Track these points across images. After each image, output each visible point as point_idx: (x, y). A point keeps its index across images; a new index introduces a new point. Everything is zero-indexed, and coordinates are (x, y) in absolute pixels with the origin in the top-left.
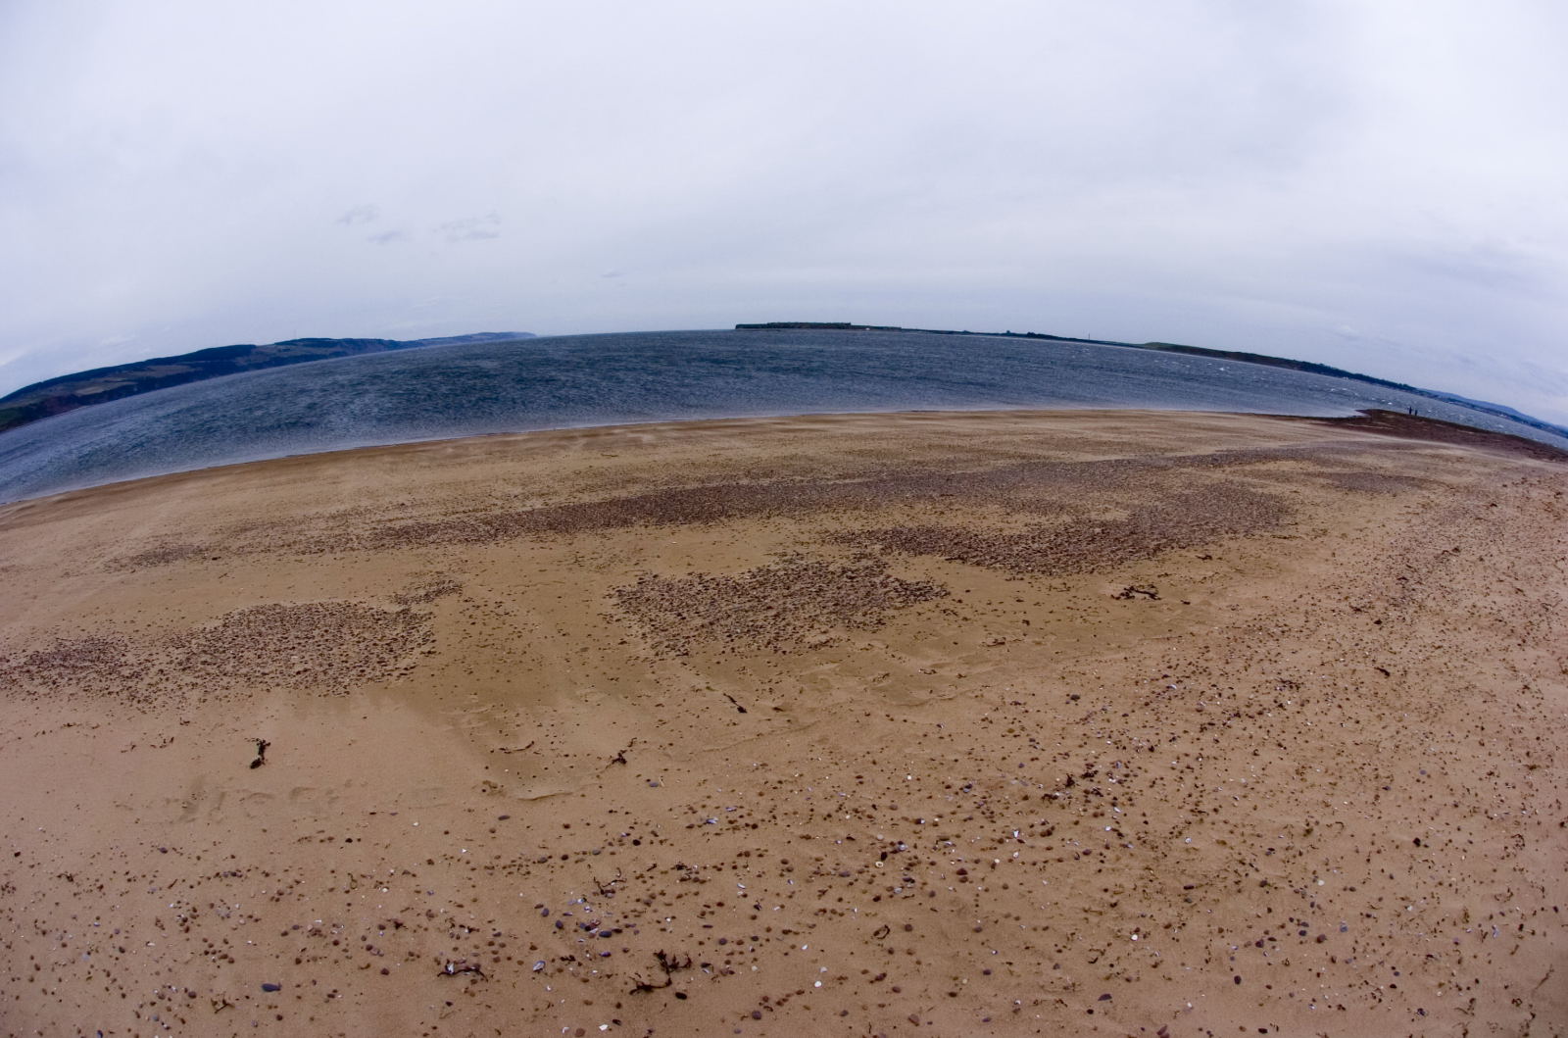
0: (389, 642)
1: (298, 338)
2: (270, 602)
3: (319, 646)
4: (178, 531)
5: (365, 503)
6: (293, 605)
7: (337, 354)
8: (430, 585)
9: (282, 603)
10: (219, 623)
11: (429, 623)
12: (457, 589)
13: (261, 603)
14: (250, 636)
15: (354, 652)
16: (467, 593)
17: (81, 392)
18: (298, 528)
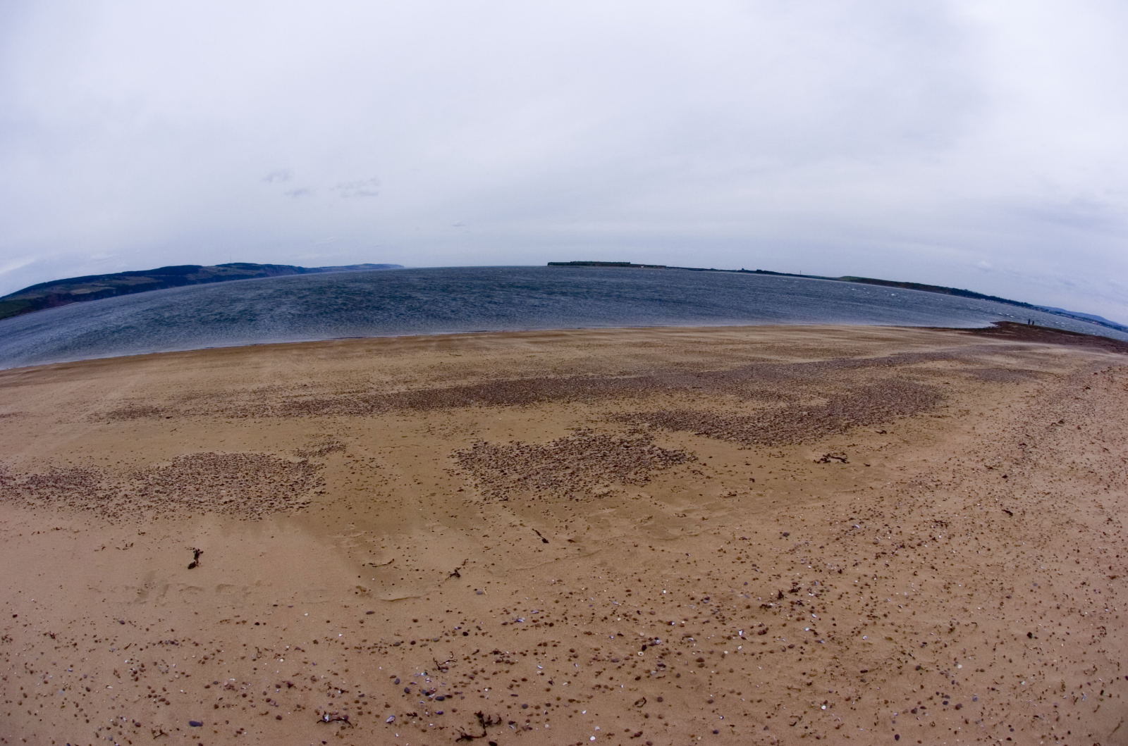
0: (291, 484)
1: (233, 262)
2: (207, 451)
3: (241, 484)
4: (143, 397)
5: (278, 383)
6: (223, 454)
7: (261, 275)
8: (324, 444)
9: (216, 453)
10: (169, 464)
11: (322, 471)
12: (342, 448)
13: (201, 451)
14: (191, 474)
15: (267, 490)
16: (350, 451)
17: (75, 292)
18: (229, 399)
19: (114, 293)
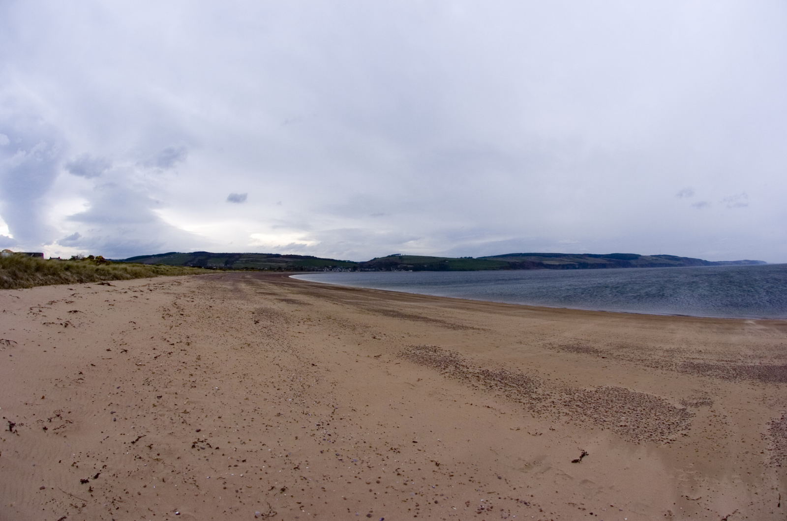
0: (669, 424)
2: (623, 387)
3: (637, 416)
4: (588, 339)
5: (684, 346)
6: (633, 391)
8: (700, 398)
9: (629, 389)
10: (593, 389)
11: (692, 419)
12: (710, 404)
13: (619, 386)
14: (607, 400)
15: (652, 422)
16: (714, 407)
17: (546, 262)
18: (649, 353)
19: (577, 267)
